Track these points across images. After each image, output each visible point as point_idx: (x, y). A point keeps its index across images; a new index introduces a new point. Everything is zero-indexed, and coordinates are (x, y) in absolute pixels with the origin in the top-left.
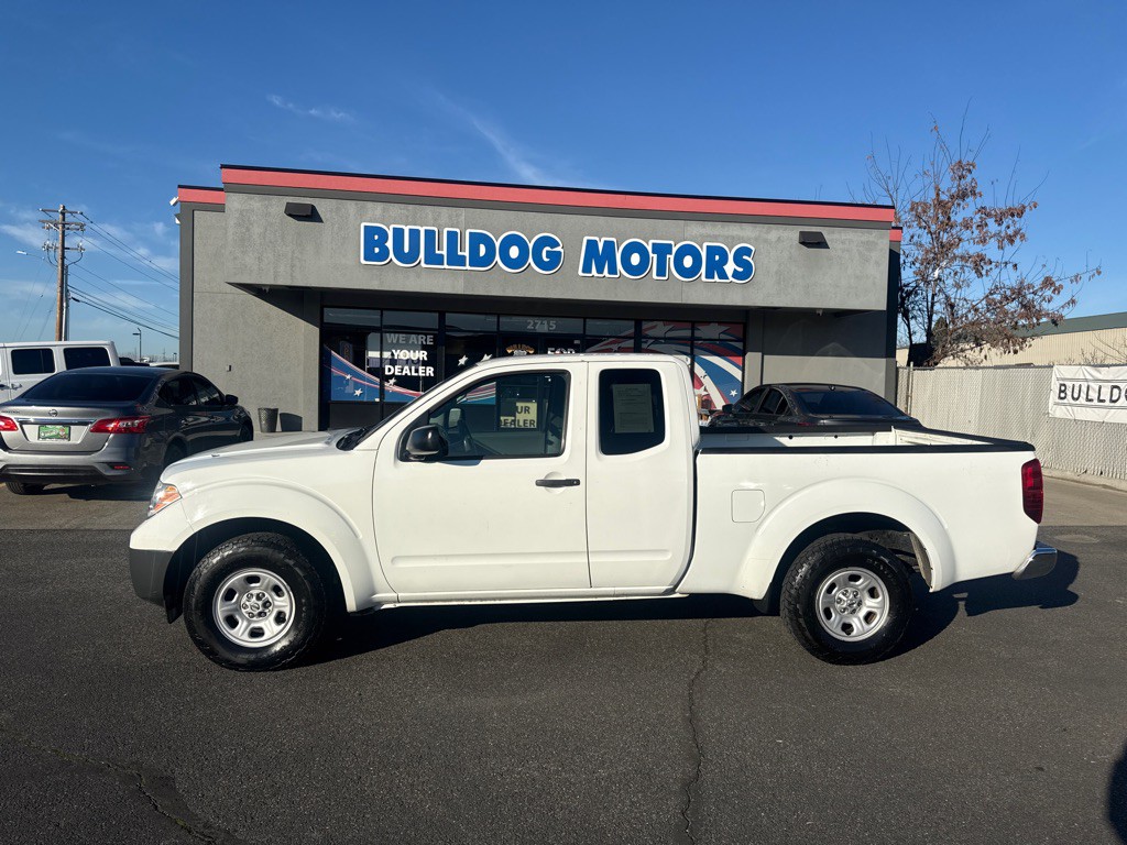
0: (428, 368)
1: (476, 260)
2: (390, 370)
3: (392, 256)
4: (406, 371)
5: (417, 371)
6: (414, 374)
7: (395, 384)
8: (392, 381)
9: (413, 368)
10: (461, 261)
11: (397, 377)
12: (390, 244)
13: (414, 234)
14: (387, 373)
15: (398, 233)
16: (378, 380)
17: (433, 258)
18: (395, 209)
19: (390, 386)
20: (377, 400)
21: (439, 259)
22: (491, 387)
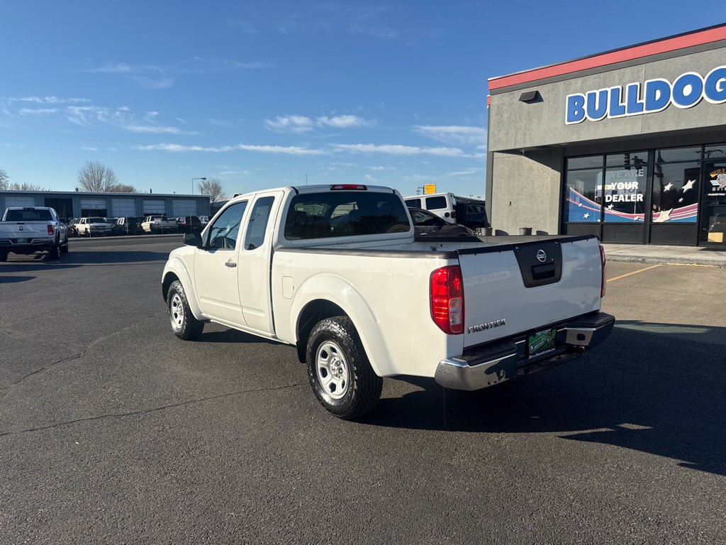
0: (638, 195)
1: (652, 103)
2: (609, 198)
3: (586, 115)
4: (621, 199)
5: (629, 198)
6: (627, 200)
7: (613, 208)
8: (611, 206)
9: (627, 196)
10: (640, 107)
11: (614, 203)
12: (585, 107)
13: (604, 94)
14: (607, 201)
15: (592, 97)
16: (600, 206)
17: (617, 110)
18: (591, 79)
19: (609, 210)
20: (599, 221)
21: (622, 110)
22: (694, 208)
